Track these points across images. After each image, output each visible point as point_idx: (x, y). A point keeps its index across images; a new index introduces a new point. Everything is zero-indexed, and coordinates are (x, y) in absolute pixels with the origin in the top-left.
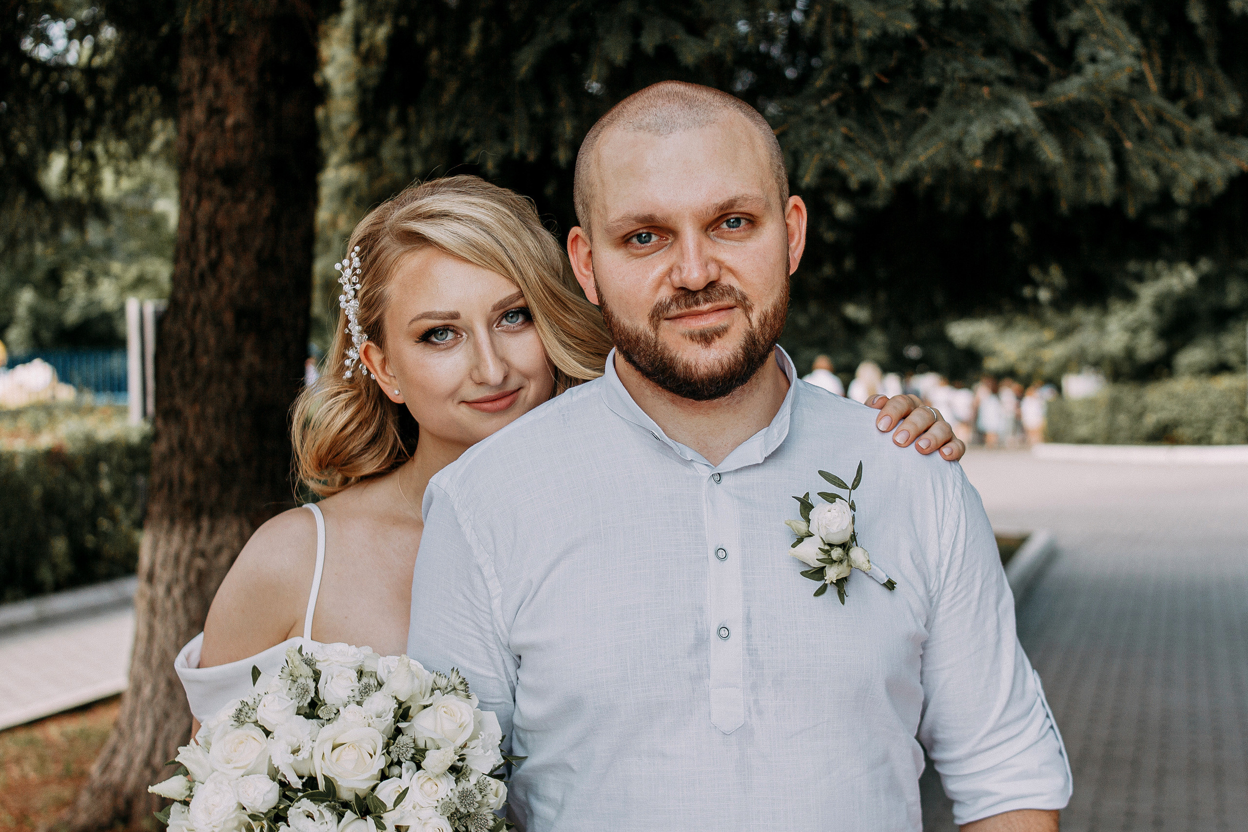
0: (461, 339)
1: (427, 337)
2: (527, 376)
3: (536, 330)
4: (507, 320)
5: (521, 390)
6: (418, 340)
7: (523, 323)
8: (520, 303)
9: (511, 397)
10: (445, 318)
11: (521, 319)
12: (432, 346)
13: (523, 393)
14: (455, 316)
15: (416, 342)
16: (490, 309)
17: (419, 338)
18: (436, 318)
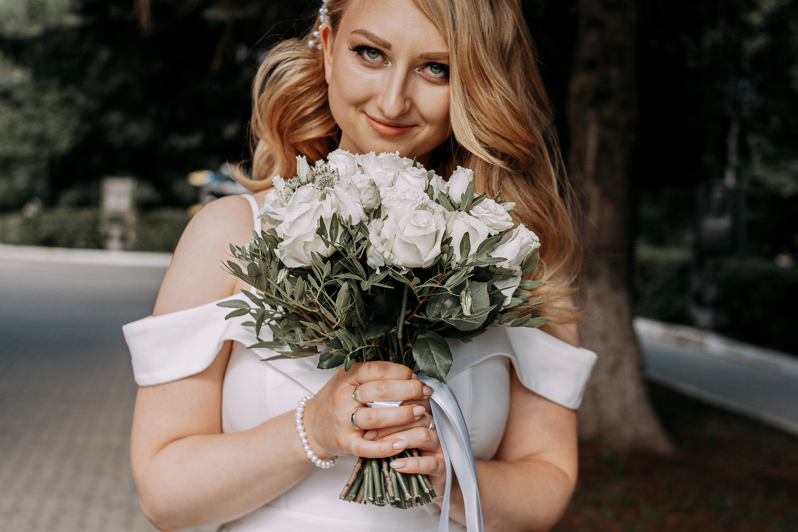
0: (385, 65)
1: (360, 49)
2: (426, 120)
3: (449, 88)
4: (431, 70)
5: (416, 127)
6: (352, 49)
7: (441, 78)
8: (444, 62)
9: (402, 130)
10: (379, 44)
11: (441, 74)
12: (361, 59)
13: (417, 130)
14: (388, 46)
15: (350, 49)
16: (418, 55)
17: (352, 48)
18: (371, 40)
